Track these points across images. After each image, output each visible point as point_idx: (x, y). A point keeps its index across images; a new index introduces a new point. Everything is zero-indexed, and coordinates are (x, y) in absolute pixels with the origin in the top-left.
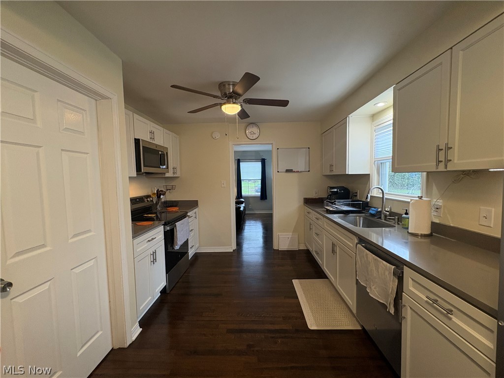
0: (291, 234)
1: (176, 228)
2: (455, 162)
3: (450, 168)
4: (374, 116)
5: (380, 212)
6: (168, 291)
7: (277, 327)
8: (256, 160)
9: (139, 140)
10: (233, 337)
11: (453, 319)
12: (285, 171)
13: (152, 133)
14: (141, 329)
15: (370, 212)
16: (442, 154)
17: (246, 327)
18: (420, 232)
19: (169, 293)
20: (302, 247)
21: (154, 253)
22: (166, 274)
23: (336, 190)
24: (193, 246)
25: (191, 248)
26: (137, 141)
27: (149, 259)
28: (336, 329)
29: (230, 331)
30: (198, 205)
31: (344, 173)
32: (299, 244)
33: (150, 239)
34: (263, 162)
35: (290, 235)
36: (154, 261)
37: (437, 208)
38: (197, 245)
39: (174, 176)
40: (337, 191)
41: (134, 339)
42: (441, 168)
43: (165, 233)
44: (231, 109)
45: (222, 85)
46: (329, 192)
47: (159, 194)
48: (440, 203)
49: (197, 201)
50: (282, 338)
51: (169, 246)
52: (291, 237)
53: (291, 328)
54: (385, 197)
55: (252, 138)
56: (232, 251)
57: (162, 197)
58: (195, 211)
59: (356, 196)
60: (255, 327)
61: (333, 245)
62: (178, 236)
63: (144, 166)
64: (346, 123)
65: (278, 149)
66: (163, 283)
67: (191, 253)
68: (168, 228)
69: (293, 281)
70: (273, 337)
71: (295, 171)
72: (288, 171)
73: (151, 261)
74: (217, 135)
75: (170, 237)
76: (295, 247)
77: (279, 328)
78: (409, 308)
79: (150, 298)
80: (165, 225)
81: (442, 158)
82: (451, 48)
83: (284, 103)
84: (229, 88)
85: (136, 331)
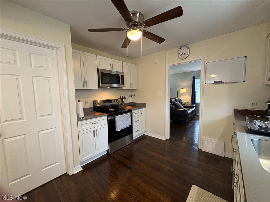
0: (217, 140)
1: (116, 119)
12: (213, 82)
14: (82, 169)
20: (229, 155)
21: (96, 131)
22: (109, 143)
24: (138, 130)
25: (136, 131)
26: (98, 69)
27: (92, 133)
33: (94, 123)
38: (144, 131)
39: (131, 88)
41: (75, 173)
49: (145, 104)
52: (216, 143)
55: (183, 58)
58: (142, 109)
62: (118, 123)
63: (102, 83)
65: (206, 63)
67: (136, 135)
69: (193, 186)
71: (225, 82)
72: (216, 82)
73: (94, 135)
74: (157, 61)
79: (93, 154)
80: (108, 116)
85: (79, 169)
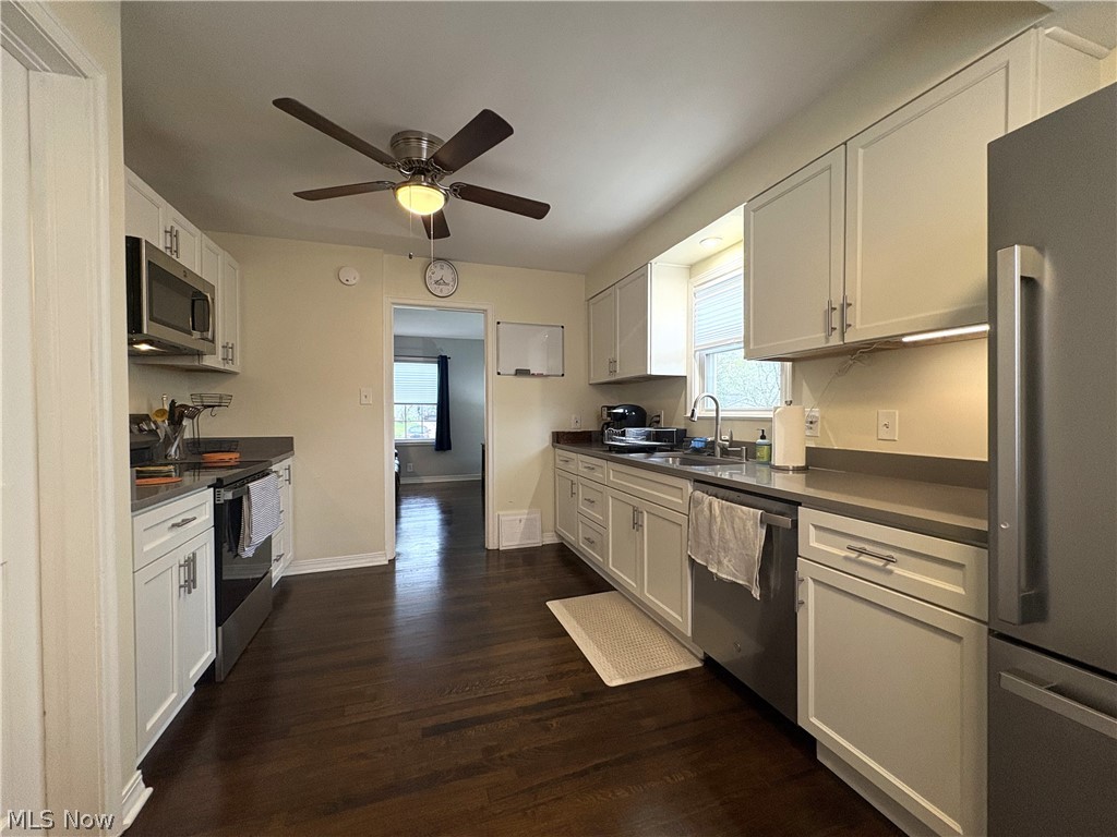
0: (527, 511)
1: (249, 499)
2: (857, 327)
3: (851, 338)
4: (692, 268)
5: (713, 442)
6: (220, 676)
7: (542, 698)
8: (427, 359)
9: (138, 241)
10: (444, 742)
11: (896, 572)
12: (513, 372)
13: (172, 234)
14: (150, 790)
15: (692, 445)
16: (836, 316)
17: (468, 713)
18: (791, 465)
19: (222, 683)
20: (550, 539)
21: (190, 563)
22: (218, 625)
23: (621, 411)
24: (281, 556)
25: (277, 560)
26: (133, 245)
27: (176, 577)
28: (658, 675)
29: (429, 732)
30: (292, 450)
31: (642, 373)
32: (543, 532)
33: (178, 520)
34: (443, 364)
35: (523, 514)
36: (190, 584)
37: (811, 423)
38: (290, 556)
39: (227, 367)
40: (624, 414)
41: (129, 821)
42: (835, 341)
43: (217, 508)
44: (421, 200)
45: (402, 138)
46: (605, 416)
47: (176, 415)
48: (816, 412)
49: (292, 438)
50: (559, 715)
51: (226, 547)
52: (527, 519)
53: (571, 693)
54: (721, 414)
55: (441, 294)
56: (387, 563)
57: (185, 422)
58: (285, 463)
59: (658, 422)
60: (491, 708)
61: (636, 511)
62: (254, 518)
63: (151, 318)
64: (645, 275)
65: (499, 323)
66: (207, 655)
67: (277, 572)
68: (229, 496)
69: (549, 604)
70: (538, 720)
71: (536, 373)
72: (519, 373)
73: (181, 587)
74: (352, 276)
75: (229, 522)
76: (536, 541)
77: (544, 700)
78: (810, 581)
79: (174, 695)
80: (218, 485)
81: (836, 323)
82: (845, 144)
83: (538, 210)
84: (420, 149)
85: (135, 796)
